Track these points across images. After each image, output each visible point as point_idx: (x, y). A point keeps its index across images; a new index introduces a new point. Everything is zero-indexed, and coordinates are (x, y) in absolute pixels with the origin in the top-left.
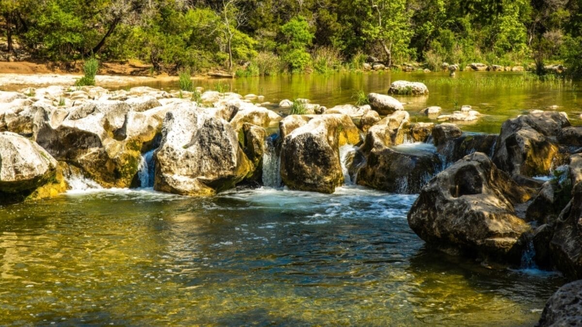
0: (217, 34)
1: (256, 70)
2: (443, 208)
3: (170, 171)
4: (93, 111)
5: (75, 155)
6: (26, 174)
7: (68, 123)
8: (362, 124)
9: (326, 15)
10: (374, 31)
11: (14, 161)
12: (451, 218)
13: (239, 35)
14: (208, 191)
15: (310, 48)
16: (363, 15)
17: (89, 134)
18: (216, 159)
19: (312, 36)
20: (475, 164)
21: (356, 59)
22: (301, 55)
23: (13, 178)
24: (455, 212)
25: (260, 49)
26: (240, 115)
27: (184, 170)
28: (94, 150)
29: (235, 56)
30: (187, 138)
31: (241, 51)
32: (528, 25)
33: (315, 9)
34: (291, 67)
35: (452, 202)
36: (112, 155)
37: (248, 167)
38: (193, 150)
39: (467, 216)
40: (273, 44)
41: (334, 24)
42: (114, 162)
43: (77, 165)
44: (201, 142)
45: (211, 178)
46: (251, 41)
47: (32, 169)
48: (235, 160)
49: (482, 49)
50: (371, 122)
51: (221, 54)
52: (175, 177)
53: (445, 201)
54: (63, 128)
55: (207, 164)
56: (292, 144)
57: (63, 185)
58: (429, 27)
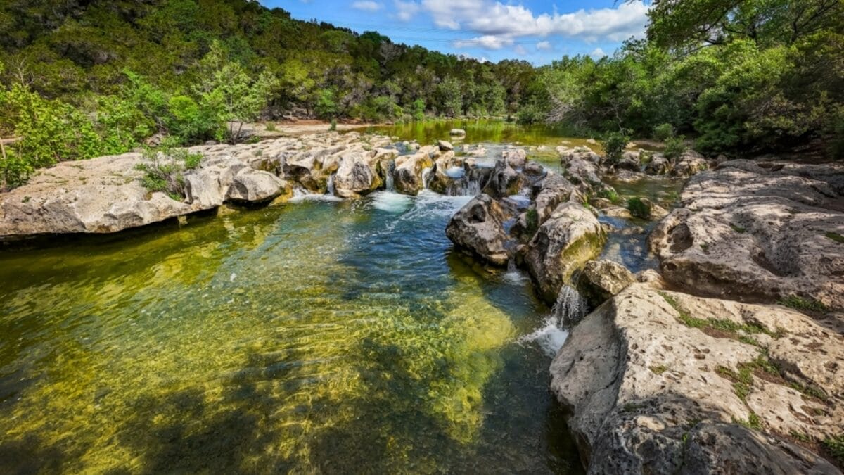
0: (388, 107)
1: (403, 121)
2: (464, 230)
3: (339, 187)
4: (308, 156)
5: (299, 177)
6: (262, 196)
7: (295, 163)
8: (434, 157)
9: (431, 98)
10: (448, 104)
11: (255, 190)
12: (468, 237)
13: (397, 107)
14: (358, 196)
15: (424, 111)
16: (444, 97)
17: (304, 168)
18: (361, 181)
19: (424, 106)
20: (482, 203)
21: (441, 115)
22: (421, 114)
23: (255, 198)
24: (470, 233)
25: (405, 113)
26: (378, 155)
27: (347, 187)
28: (307, 175)
29: (395, 115)
30: (349, 170)
31: (398, 114)
32: (505, 100)
33: (426, 95)
34: (416, 119)
35: (469, 227)
36: (315, 178)
37: (379, 182)
38: (350, 177)
39: (476, 239)
40: (410, 110)
41: (434, 102)
42: (315, 182)
43: (300, 183)
44: (354, 173)
45: (359, 190)
46: (402, 109)
47: (266, 193)
48: (370, 182)
49: (487, 110)
50: (438, 156)
51: (390, 115)
52: (342, 190)
53: (465, 226)
54: (293, 166)
55: (357, 184)
56: (398, 173)
57: (290, 194)
58: (468, 102)
